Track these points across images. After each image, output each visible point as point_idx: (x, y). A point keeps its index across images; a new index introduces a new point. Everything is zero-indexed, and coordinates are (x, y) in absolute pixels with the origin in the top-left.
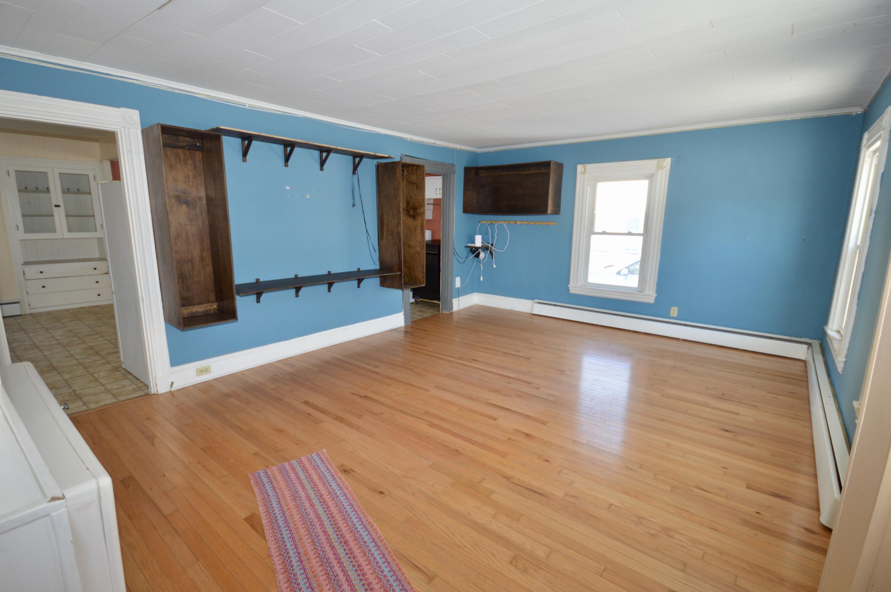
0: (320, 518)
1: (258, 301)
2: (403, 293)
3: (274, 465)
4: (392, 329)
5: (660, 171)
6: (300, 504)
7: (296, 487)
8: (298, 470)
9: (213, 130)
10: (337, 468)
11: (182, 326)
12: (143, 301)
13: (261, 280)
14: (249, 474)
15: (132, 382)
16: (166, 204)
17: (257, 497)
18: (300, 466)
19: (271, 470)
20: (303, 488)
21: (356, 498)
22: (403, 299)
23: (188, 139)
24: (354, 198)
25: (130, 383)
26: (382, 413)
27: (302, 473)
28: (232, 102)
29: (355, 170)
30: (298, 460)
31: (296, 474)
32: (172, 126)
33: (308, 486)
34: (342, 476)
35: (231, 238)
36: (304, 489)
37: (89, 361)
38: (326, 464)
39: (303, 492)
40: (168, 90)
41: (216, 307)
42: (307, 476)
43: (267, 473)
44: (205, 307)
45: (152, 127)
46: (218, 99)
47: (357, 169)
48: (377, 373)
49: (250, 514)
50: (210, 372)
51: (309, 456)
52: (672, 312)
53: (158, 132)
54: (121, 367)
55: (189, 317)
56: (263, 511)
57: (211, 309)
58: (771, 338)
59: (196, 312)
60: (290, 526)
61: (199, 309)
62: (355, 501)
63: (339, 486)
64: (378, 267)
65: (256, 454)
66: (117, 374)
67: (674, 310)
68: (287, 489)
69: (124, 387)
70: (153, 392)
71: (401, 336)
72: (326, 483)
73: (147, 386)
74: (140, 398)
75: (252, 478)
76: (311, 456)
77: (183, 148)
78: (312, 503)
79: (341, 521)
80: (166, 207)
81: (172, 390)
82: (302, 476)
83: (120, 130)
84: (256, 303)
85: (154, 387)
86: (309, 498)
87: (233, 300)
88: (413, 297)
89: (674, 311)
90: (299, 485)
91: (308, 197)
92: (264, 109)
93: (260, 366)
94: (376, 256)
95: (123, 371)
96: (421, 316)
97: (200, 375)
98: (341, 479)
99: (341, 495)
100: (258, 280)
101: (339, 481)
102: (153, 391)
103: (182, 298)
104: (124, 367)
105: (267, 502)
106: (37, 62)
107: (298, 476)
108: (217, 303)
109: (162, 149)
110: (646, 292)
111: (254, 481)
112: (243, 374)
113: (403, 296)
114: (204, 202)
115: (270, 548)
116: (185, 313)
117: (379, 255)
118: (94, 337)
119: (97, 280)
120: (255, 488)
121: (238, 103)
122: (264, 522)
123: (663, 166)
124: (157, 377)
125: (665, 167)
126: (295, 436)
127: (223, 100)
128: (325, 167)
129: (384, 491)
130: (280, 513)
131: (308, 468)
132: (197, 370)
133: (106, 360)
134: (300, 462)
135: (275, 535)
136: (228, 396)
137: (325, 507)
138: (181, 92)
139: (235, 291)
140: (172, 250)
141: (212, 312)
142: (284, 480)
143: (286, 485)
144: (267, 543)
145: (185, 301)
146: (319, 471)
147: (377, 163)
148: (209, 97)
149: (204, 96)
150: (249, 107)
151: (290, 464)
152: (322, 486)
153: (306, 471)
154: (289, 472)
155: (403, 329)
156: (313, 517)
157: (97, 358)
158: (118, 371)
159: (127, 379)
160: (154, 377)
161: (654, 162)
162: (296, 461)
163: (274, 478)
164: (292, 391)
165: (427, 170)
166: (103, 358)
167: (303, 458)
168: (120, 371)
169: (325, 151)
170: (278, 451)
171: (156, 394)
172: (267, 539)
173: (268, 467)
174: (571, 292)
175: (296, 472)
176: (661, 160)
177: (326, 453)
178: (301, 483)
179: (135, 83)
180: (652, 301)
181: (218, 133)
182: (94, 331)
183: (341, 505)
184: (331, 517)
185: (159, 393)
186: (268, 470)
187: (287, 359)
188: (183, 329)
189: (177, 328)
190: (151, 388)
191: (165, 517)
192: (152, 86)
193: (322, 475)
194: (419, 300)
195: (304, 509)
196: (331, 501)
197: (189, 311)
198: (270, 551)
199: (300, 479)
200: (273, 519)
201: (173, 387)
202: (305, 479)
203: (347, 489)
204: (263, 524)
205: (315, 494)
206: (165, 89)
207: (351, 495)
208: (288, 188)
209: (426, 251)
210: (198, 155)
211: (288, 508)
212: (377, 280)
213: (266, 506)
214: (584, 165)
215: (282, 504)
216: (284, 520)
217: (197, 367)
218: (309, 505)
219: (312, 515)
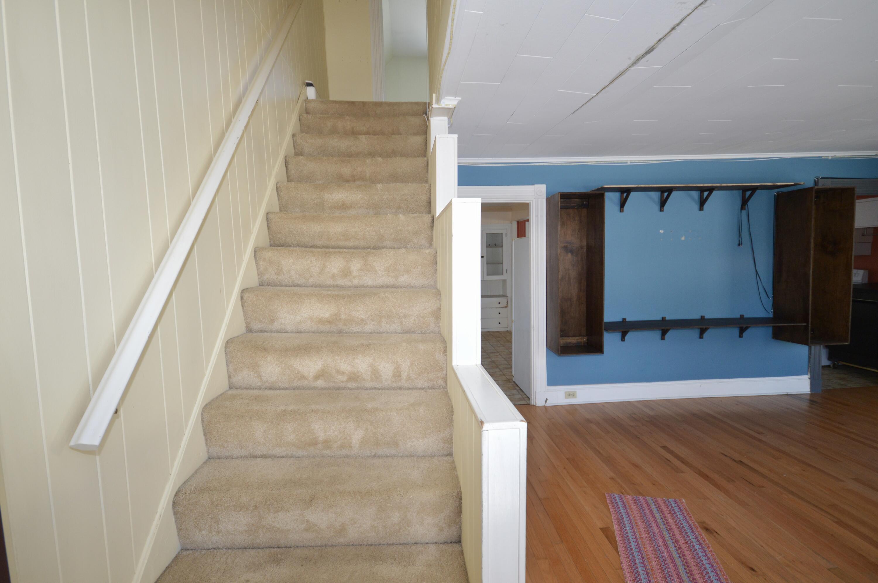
0: (674, 561)
1: (623, 339)
2: (810, 350)
3: (628, 494)
4: (789, 394)
6: (654, 539)
7: (650, 522)
8: (653, 508)
9: (598, 189)
10: (698, 523)
11: (559, 353)
12: (534, 329)
13: (627, 320)
14: (605, 493)
15: (519, 393)
16: (558, 253)
17: (612, 516)
18: (655, 505)
19: (626, 498)
20: (658, 525)
21: (718, 560)
22: (809, 358)
23: (578, 200)
24: (740, 236)
25: (517, 393)
26: (763, 487)
27: (657, 512)
28: (616, 162)
29: (745, 205)
30: (654, 499)
31: (651, 511)
32: (568, 193)
33: (662, 526)
34: (704, 534)
35: (604, 281)
36: (658, 527)
37: (492, 371)
38: (684, 513)
39: (657, 530)
40: (567, 164)
41: (586, 340)
42: (662, 517)
43: (621, 499)
44: (577, 340)
45: (554, 195)
46: (604, 162)
47: (747, 204)
48: (760, 441)
49: (605, 527)
50: (576, 397)
51: (666, 499)
53: (558, 198)
54: (512, 380)
55: (564, 346)
56: (617, 529)
57: (582, 342)
59: (570, 343)
60: (642, 554)
61: (573, 340)
62: (717, 563)
63: (698, 541)
64: (771, 315)
65: (612, 478)
66: (509, 385)
68: (641, 520)
69: (513, 395)
70: (533, 404)
71: (804, 405)
72: (683, 532)
73: (529, 399)
74: (524, 406)
75: (608, 497)
76: (668, 500)
77: (573, 208)
78: (666, 543)
79: (698, 574)
80: (558, 256)
81: (546, 405)
82: (658, 516)
83: (533, 201)
84: (621, 341)
85: (534, 399)
86: (663, 538)
87: (601, 336)
88: (830, 358)
90: (654, 522)
91: (683, 238)
92: (645, 162)
93: (620, 402)
94: (769, 302)
95: (513, 383)
96: (842, 385)
97: (567, 398)
98: (701, 535)
99: (700, 550)
100: (624, 320)
101: (699, 536)
102: (533, 402)
103: (562, 331)
104: (514, 380)
105: (620, 522)
106: (490, 164)
107: (653, 513)
108: (587, 337)
109: (560, 211)
111: (610, 501)
112: (603, 406)
113: (810, 354)
114: (585, 250)
115: (622, 562)
116: (562, 343)
117: (773, 300)
118: (496, 354)
119: (499, 312)
120: (611, 507)
121: (621, 162)
122: (617, 539)
124: (537, 391)
126: (652, 476)
127: (608, 162)
128: (706, 206)
129: (755, 569)
130: (633, 538)
131: (664, 510)
132: (565, 393)
133: (502, 372)
134: (656, 502)
135: (628, 554)
136: (589, 421)
137: (680, 554)
138: (576, 164)
139: (603, 328)
140: (558, 290)
141: (583, 345)
142: (638, 511)
143: (640, 516)
144: (620, 557)
145: (564, 333)
146: (676, 518)
147: (777, 193)
148: (597, 163)
149: (593, 163)
150: (631, 163)
151: (645, 500)
152: (678, 532)
153: (661, 512)
154: (644, 506)
155: (808, 397)
156: (666, 557)
157: (497, 370)
158: (510, 382)
159: (516, 389)
160: (535, 391)
162: (651, 499)
163: (629, 506)
164: (651, 433)
165: (858, 192)
166: (501, 371)
167: (659, 499)
168: (511, 383)
169: (706, 191)
170: (634, 484)
171: (535, 406)
172: (620, 553)
173: (623, 494)
175: (650, 509)
177: (685, 503)
178: (655, 520)
179: (545, 164)
181: (602, 192)
182: (496, 350)
183: (699, 559)
184: (686, 564)
185: (537, 405)
186: (623, 496)
187: (647, 401)
188: (560, 355)
189: (555, 354)
190: (532, 400)
191: (540, 500)
192: (556, 164)
193: (679, 522)
194: (840, 364)
195: (658, 545)
196: (687, 551)
197: (564, 341)
198: (622, 565)
199: (655, 516)
200: (626, 541)
201: (547, 403)
202: (660, 519)
203: (708, 547)
204: (617, 540)
205: (670, 536)
206: (565, 164)
207: (713, 555)
208: (662, 232)
209: (853, 297)
210: (584, 211)
211: (641, 537)
212: (769, 330)
213: (620, 526)
215: (635, 531)
216: (636, 545)
217: (566, 391)
218: (663, 544)
219: (665, 554)
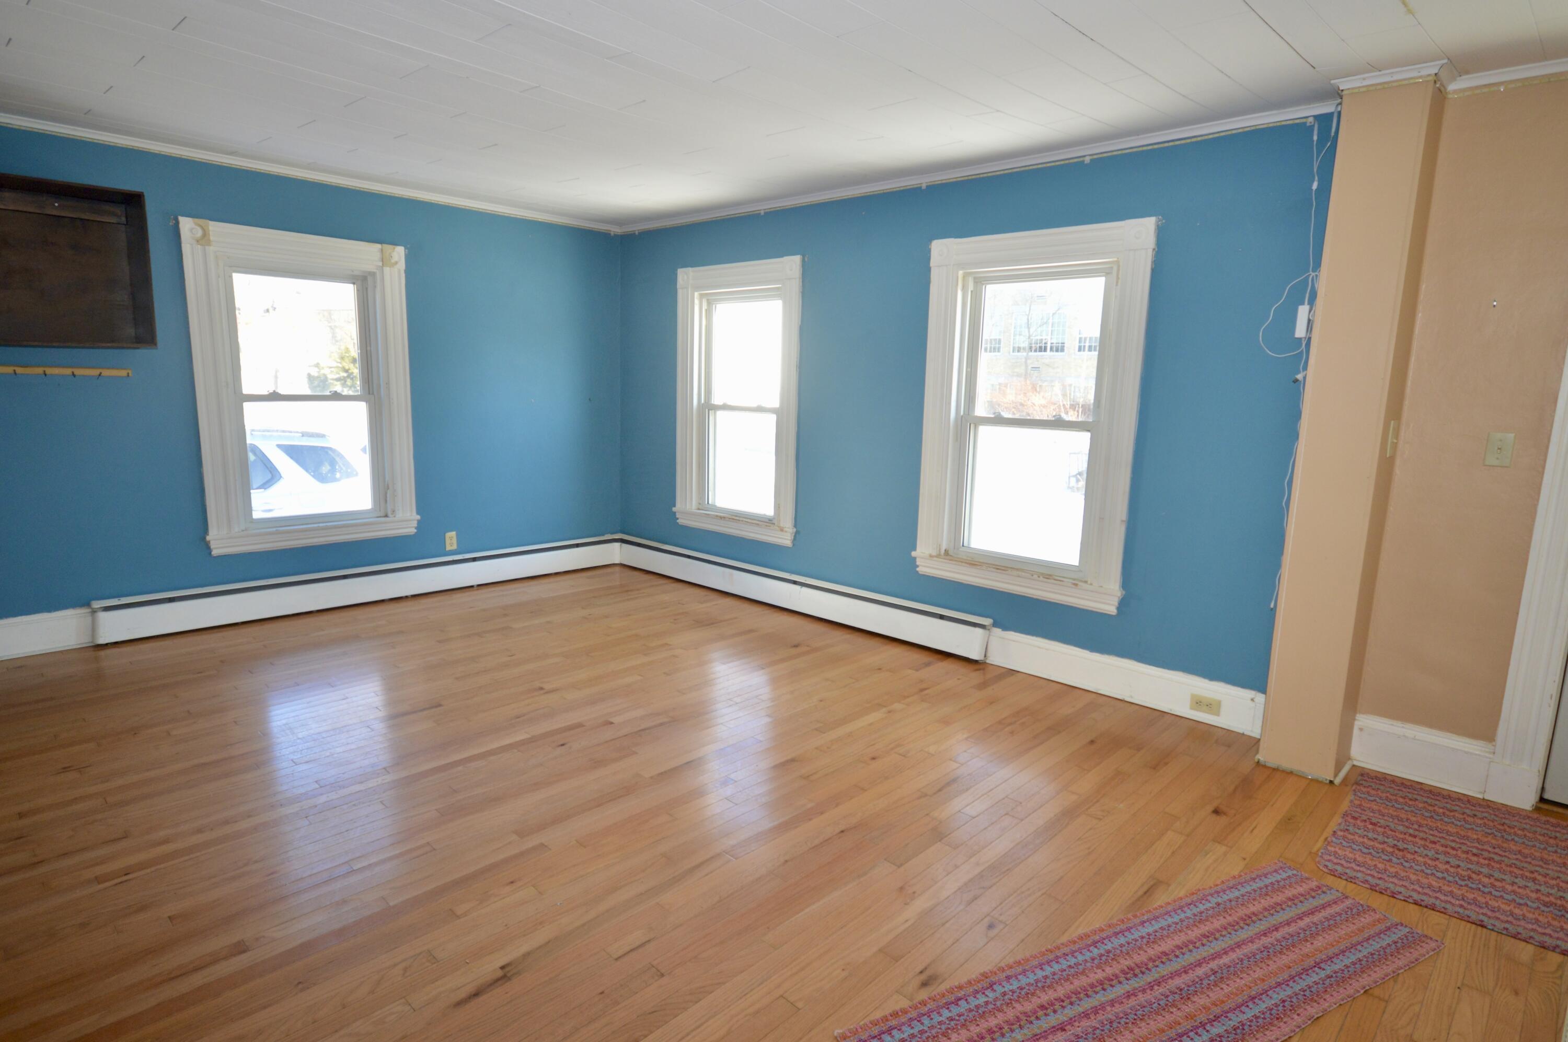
5: (387, 270)
52: (448, 542)
58: (577, 545)
67: (451, 538)
89: (451, 540)
110: (400, 515)
123: (393, 261)
125: (396, 263)
161: (373, 249)
174: (215, 552)
176: (387, 247)
180: (410, 529)
214: (202, 222)
